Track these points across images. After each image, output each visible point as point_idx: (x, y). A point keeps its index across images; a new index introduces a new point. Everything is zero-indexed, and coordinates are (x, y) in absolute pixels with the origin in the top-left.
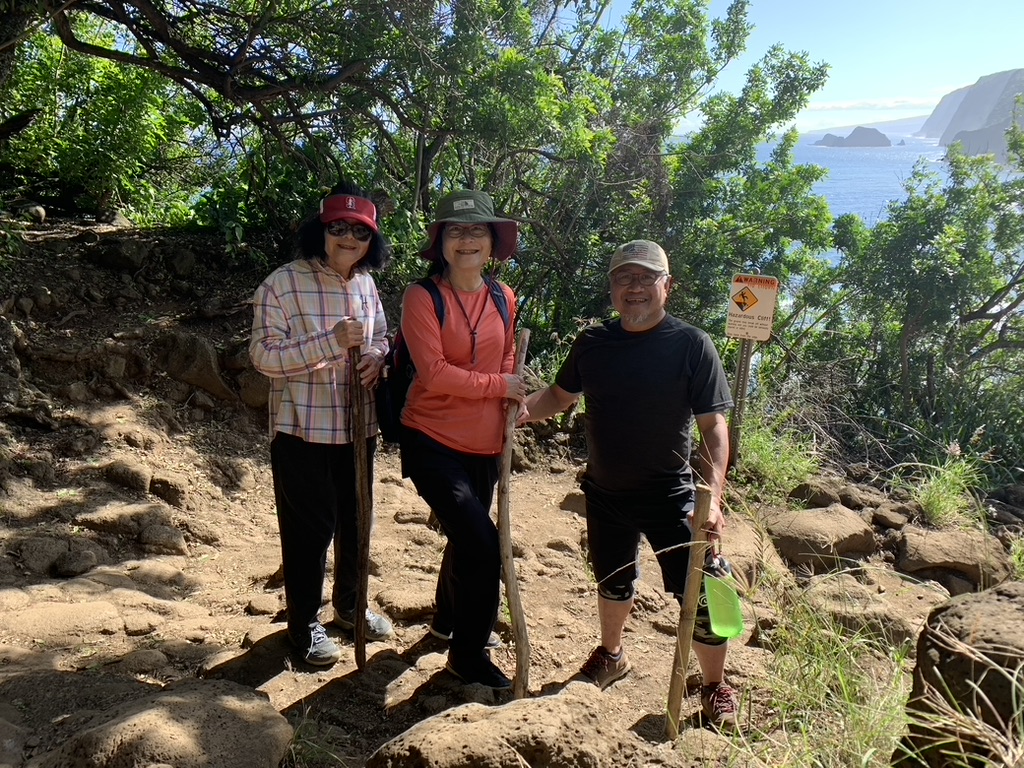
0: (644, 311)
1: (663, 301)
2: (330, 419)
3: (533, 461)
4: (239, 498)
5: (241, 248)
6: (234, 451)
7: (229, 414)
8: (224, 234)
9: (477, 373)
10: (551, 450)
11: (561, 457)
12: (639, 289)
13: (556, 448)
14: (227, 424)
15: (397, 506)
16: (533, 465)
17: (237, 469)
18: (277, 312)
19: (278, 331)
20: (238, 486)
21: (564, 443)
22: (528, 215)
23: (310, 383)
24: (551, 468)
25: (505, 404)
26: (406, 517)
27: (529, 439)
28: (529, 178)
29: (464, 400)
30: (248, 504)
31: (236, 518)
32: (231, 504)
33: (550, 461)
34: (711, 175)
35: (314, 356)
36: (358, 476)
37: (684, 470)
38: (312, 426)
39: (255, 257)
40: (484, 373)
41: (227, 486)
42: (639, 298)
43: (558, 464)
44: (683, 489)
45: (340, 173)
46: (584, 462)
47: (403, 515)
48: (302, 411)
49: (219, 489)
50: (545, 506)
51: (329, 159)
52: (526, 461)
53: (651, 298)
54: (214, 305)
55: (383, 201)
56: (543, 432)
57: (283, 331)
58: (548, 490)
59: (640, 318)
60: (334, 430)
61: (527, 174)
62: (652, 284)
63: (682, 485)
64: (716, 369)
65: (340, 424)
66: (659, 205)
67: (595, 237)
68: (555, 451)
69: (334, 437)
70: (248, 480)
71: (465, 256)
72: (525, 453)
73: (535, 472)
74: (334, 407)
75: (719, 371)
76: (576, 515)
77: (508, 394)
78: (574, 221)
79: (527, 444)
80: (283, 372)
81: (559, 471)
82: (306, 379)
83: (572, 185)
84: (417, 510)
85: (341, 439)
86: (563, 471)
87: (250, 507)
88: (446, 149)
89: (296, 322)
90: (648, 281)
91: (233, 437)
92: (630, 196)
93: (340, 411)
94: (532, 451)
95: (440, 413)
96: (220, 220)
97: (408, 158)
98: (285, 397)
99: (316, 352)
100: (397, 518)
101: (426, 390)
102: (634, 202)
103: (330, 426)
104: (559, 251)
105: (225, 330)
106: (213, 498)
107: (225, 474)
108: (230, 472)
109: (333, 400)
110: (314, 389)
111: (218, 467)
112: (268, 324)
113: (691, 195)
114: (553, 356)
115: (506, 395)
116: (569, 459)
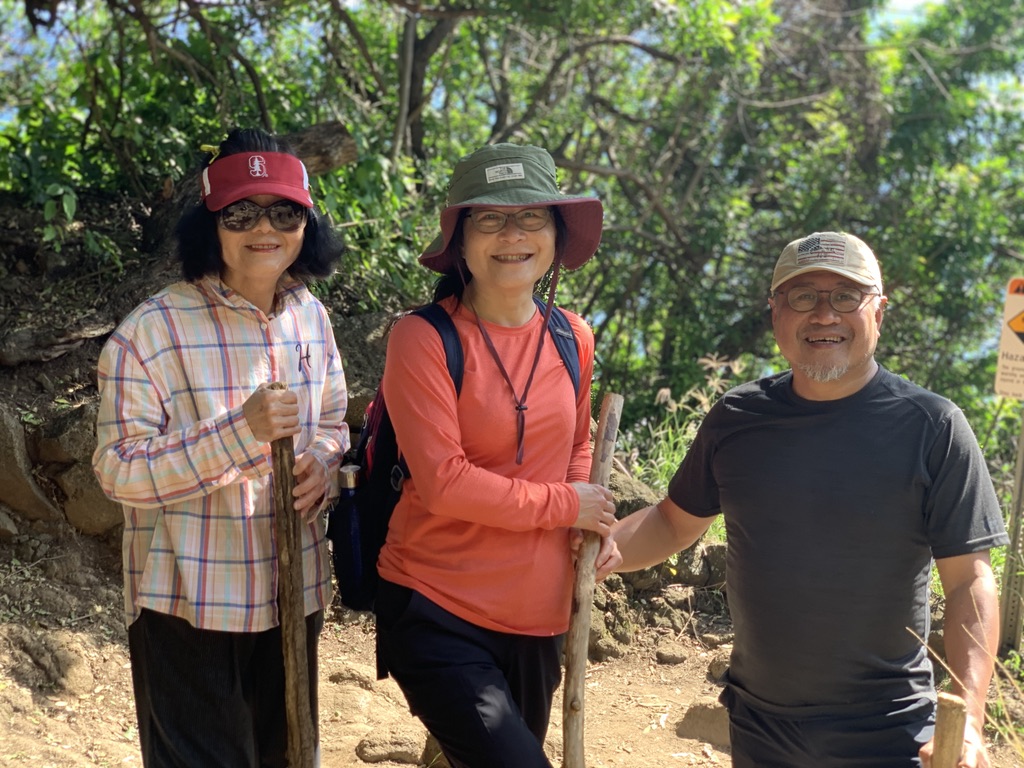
0: (840, 359)
1: (873, 344)
2: (241, 586)
3: (622, 639)
4: (63, 710)
5: (72, 232)
6: (53, 617)
7: (45, 548)
8: (41, 206)
9: (525, 482)
10: (657, 619)
11: (677, 631)
12: (831, 318)
13: (668, 615)
14: (41, 566)
15: (362, 728)
16: (622, 649)
17: (59, 653)
18: (143, 390)
19: (143, 427)
20: (62, 687)
21: (683, 605)
22: (612, 162)
23: (206, 517)
24: (659, 655)
25: (574, 540)
26: (380, 751)
27: (615, 596)
28: (614, 91)
29: (499, 532)
30: (81, 722)
31: (59, 750)
32: (49, 721)
33: (656, 641)
34: (964, 84)
35: (212, 465)
36: (290, 682)
37: (917, 664)
38: (208, 599)
39: (97, 250)
40: (538, 482)
41: (41, 687)
42: (832, 334)
43: (671, 646)
44: (915, 701)
45: (257, 88)
46: (726, 642)
47: (373, 746)
48: (190, 570)
49: (26, 692)
50: (647, 730)
51: (236, 64)
52: (608, 640)
53: (852, 334)
54: (21, 342)
55: (340, 144)
56: (642, 583)
57: (154, 424)
58: (653, 698)
59: (834, 373)
60: (250, 606)
61: (610, 84)
62: (855, 310)
63: (913, 692)
64: (976, 474)
65: (261, 594)
66: (864, 143)
67: (740, 204)
68: (665, 620)
69: (249, 621)
70: (79, 675)
71: (508, 267)
72: (608, 624)
73: (627, 661)
74: (249, 562)
75: (981, 476)
76: (708, 747)
77: (583, 521)
78: (699, 173)
79: (611, 606)
80: (159, 499)
81: (673, 661)
82: (199, 510)
83: (696, 104)
84: (400, 736)
85: (261, 623)
86: (682, 660)
87: (84, 728)
88: (457, 41)
89: (179, 403)
90: (846, 305)
91: (53, 591)
92: (807, 126)
93: (258, 569)
94: (621, 620)
95: (455, 558)
96: (33, 180)
97: (384, 59)
98: (158, 541)
99: (215, 456)
100: (360, 751)
101: (429, 515)
102: (815, 136)
103: (241, 599)
104: (671, 228)
105: (41, 388)
106: (16, 710)
107: (37, 664)
108: (47, 661)
109: (248, 549)
110: (212, 529)
111: (25, 649)
112: (126, 415)
113: (926, 123)
114: (661, 433)
115: (578, 525)
116: (692, 636)
